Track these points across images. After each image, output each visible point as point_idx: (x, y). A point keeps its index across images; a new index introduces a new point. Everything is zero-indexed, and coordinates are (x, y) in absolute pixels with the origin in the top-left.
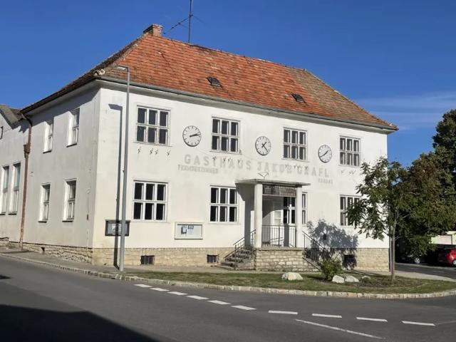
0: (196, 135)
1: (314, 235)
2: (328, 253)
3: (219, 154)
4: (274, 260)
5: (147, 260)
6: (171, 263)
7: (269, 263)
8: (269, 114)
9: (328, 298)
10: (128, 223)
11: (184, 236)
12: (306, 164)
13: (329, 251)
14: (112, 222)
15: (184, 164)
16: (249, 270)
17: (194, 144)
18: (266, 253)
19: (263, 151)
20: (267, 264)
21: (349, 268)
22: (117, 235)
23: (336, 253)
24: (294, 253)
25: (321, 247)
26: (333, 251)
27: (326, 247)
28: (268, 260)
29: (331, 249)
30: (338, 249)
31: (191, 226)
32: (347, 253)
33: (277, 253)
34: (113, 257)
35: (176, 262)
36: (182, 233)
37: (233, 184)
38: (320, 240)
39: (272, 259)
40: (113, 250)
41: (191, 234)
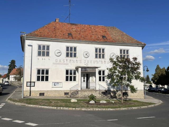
0: (60, 52)
1: (108, 85)
2: (115, 92)
3: (69, 58)
4: (86, 94)
5: (42, 94)
6: (50, 95)
7: (84, 95)
8: (88, 43)
9: (60, 110)
10: (34, 82)
11: (55, 86)
12: (104, 60)
13: (116, 91)
14: (29, 82)
15: (55, 62)
16: (76, 98)
17: (59, 56)
18: (83, 92)
19: (86, 56)
20: (83, 96)
21: (125, 97)
22: (30, 86)
23: (119, 92)
24: (95, 92)
25: (112, 89)
26: (117, 91)
27: (114, 89)
28: (84, 94)
29: (116, 90)
30: (120, 90)
31: (58, 83)
32: (124, 91)
33: (87, 92)
34: (29, 93)
35: (52, 95)
36: (54, 85)
37: (74, 68)
38: (111, 87)
39: (85, 94)
40: (29, 91)
41: (58, 85)
